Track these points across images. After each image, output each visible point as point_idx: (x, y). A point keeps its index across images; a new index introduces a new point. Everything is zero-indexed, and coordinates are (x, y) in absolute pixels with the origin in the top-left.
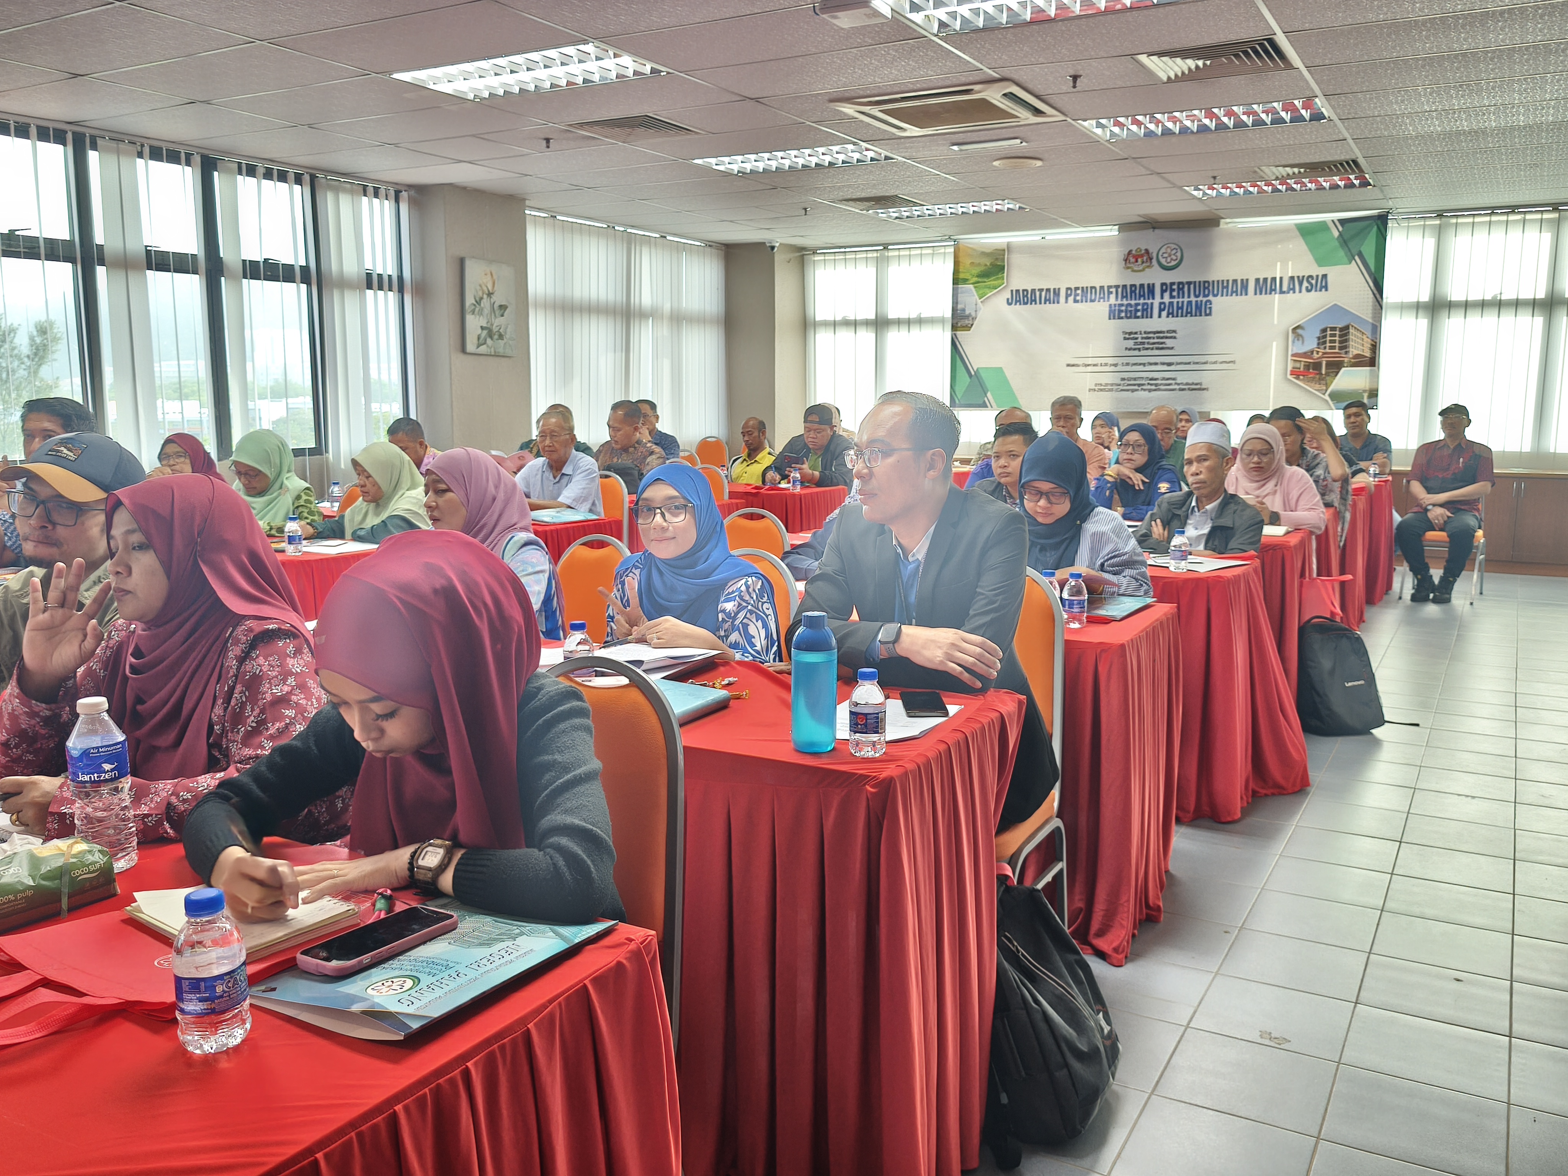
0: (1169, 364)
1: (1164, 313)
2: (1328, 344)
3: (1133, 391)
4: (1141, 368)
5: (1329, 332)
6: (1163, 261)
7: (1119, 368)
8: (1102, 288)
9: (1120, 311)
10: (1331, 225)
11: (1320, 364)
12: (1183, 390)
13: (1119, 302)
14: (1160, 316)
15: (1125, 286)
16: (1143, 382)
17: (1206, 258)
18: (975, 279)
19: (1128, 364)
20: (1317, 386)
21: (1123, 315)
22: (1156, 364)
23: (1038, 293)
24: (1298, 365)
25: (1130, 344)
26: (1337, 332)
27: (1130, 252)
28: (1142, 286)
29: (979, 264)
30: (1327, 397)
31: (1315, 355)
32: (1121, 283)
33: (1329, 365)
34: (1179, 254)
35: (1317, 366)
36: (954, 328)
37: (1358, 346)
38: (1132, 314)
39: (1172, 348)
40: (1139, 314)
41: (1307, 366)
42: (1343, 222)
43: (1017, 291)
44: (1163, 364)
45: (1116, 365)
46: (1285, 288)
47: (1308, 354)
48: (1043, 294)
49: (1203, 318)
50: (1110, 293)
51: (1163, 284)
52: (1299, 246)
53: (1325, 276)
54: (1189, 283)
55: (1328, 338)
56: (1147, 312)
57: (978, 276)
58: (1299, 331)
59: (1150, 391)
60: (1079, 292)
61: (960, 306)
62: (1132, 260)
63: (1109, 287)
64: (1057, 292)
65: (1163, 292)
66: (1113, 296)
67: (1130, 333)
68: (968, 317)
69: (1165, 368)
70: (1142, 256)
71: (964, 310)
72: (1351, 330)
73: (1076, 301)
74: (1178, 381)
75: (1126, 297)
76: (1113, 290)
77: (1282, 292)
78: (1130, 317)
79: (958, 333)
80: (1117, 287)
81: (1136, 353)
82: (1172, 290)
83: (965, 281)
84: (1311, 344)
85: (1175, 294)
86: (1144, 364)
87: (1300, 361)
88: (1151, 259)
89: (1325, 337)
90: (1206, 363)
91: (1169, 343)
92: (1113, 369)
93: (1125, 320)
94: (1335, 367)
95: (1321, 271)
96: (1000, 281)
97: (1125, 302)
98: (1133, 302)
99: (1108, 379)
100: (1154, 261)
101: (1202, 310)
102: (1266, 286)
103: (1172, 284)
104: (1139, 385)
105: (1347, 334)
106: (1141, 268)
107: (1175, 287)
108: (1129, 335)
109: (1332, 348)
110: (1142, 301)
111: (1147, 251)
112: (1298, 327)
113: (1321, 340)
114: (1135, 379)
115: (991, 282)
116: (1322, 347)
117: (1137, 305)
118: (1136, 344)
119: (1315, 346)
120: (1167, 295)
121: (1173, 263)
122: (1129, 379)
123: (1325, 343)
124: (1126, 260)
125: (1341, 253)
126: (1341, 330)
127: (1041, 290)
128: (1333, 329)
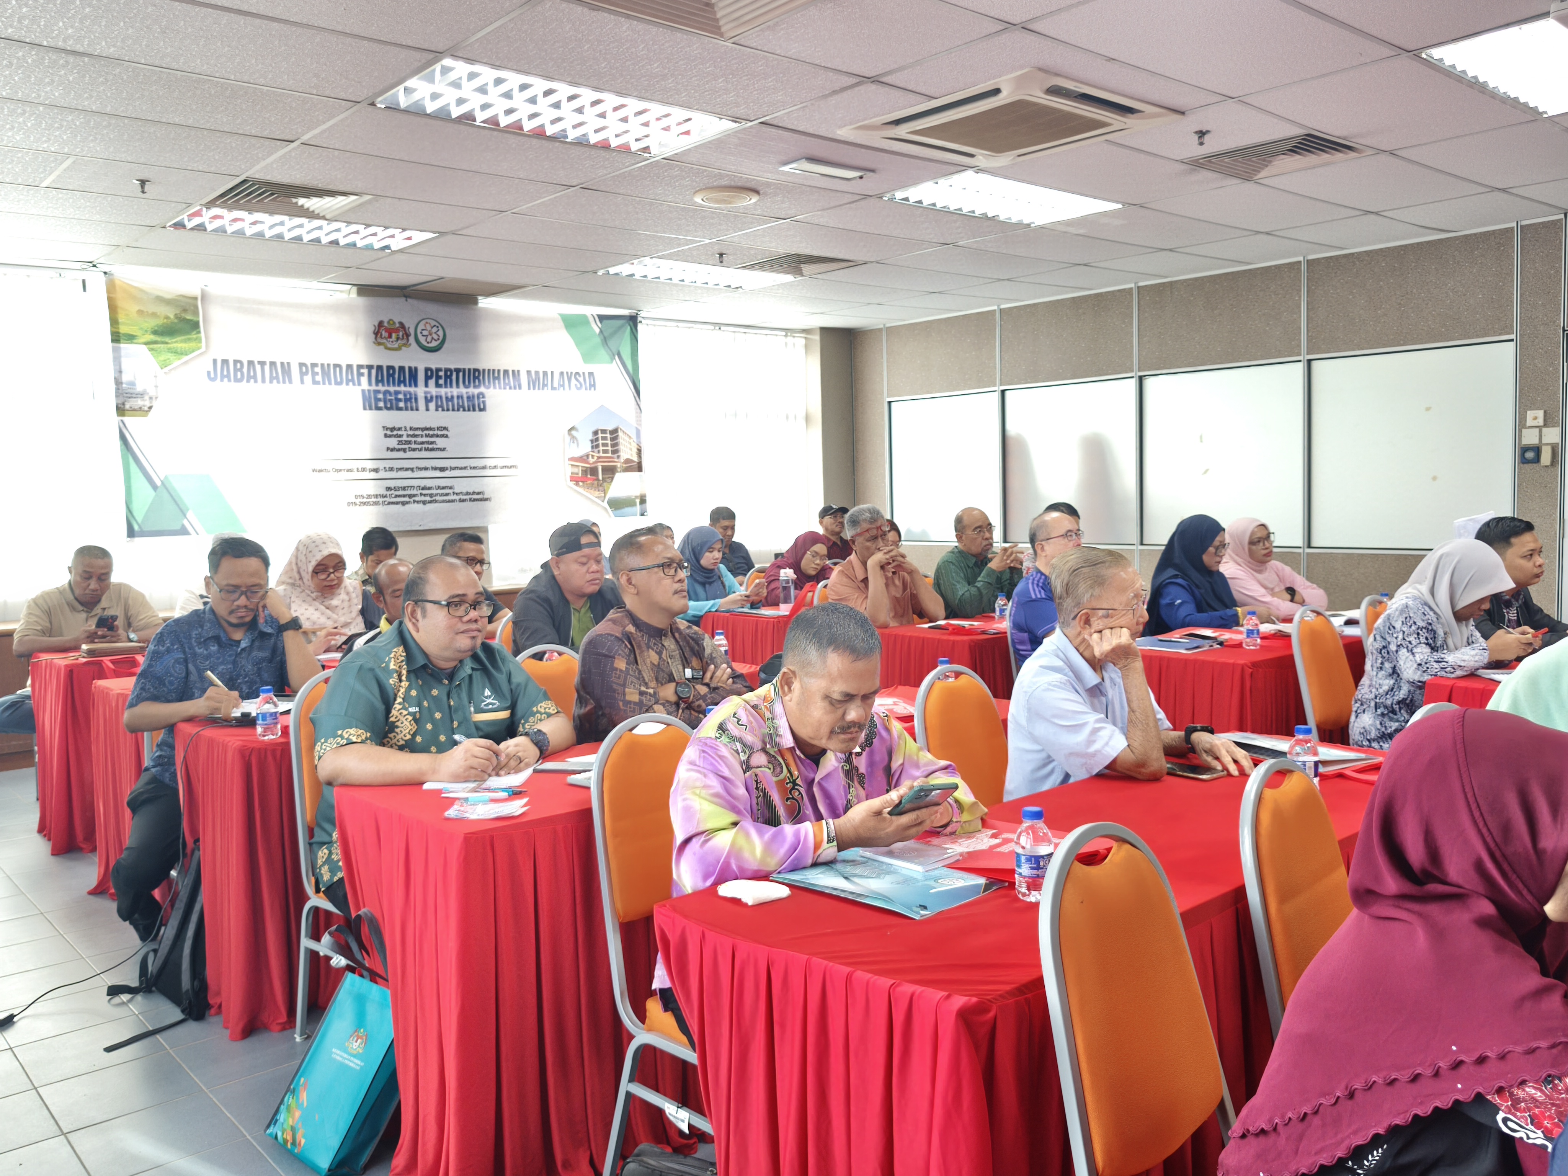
0: (442, 469)
1: (432, 405)
2: (601, 448)
3: (404, 504)
4: (409, 474)
5: (600, 435)
6: (422, 340)
7: (383, 475)
8: (349, 367)
9: (377, 400)
10: (591, 320)
11: (596, 469)
12: (464, 501)
13: (374, 387)
14: (427, 409)
15: (380, 368)
16: (414, 492)
17: (471, 340)
18: (152, 337)
19: (391, 469)
20: (597, 493)
21: (381, 404)
22: (426, 469)
23: (258, 368)
24: (576, 470)
25: (393, 442)
26: (608, 435)
27: (381, 324)
28: (402, 369)
29: (154, 315)
30: (605, 505)
31: (591, 460)
32: (375, 363)
33: (605, 470)
34: (441, 333)
35: (593, 471)
36: (121, 410)
37: (627, 452)
38: (392, 405)
39: (444, 449)
40: (402, 404)
41: (585, 471)
42: (602, 318)
43: (225, 362)
44: (435, 469)
45: (376, 470)
46: (556, 385)
47: (583, 459)
48: (267, 368)
49: (477, 413)
50: (360, 375)
51: (427, 370)
52: (563, 337)
53: (591, 374)
54: (458, 371)
55: (601, 442)
56: (410, 403)
57: (155, 332)
58: (574, 433)
59: (424, 503)
60: (318, 369)
61: (125, 378)
62: (385, 334)
63: (360, 367)
64: (286, 368)
65: (427, 378)
66: (364, 380)
67: (392, 429)
68: (141, 395)
69: (438, 474)
70: (397, 331)
71: (132, 384)
72: (620, 434)
73: (315, 382)
74: (456, 491)
75: (382, 381)
76: (365, 371)
77: (553, 388)
78: (390, 409)
79: (125, 419)
80: (370, 367)
81: (401, 454)
82: (438, 378)
83: (131, 338)
84: (585, 447)
85: (441, 382)
86: (412, 469)
87: (578, 466)
88: (408, 335)
89: (597, 440)
90: (484, 468)
91: (440, 442)
92: (373, 475)
93: (385, 412)
94: (610, 471)
95: (586, 368)
96: (193, 345)
97: (381, 388)
98: (392, 389)
99: (371, 488)
100: (412, 339)
101: (476, 405)
102: (538, 380)
103: (438, 370)
104: (410, 496)
105: (616, 438)
106: (396, 346)
107: (442, 374)
108: (391, 432)
109: (605, 452)
110: (402, 388)
111: (401, 324)
112: (572, 429)
113: (595, 443)
114: (404, 488)
115: (178, 343)
116: (596, 450)
117: (397, 393)
118: (400, 442)
119: (590, 449)
120: (432, 382)
121: (434, 344)
122: (396, 489)
123: (597, 446)
124: (377, 333)
125: (603, 353)
126: (612, 432)
127: (262, 364)
128: (604, 431)
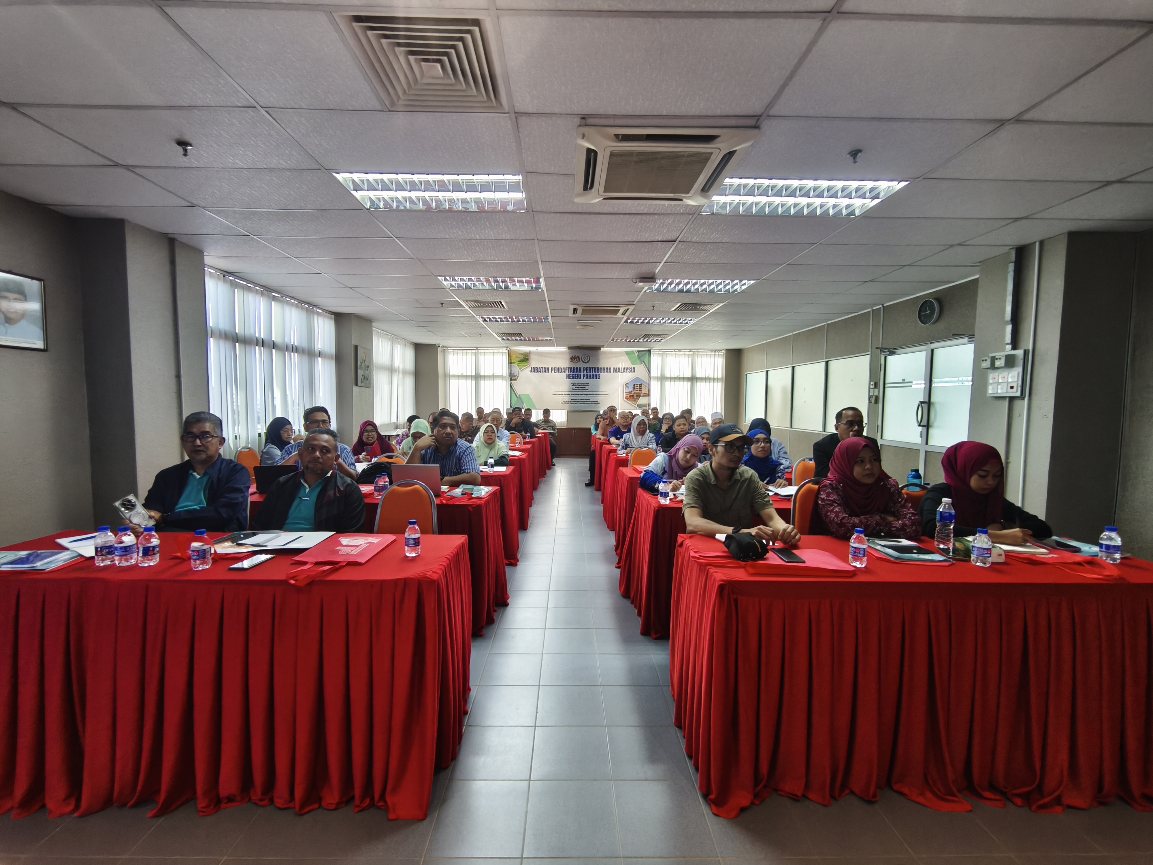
0: (587, 395)
1: (585, 378)
2: (636, 389)
3: (576, 403)
4: (578, 396)
5: (636, 386)
6: (583, 360)
7: (570, 396)
8: (564, 368)
9: (570, 376)
10: (635, 352)
11: (634, 395)
12: (592, 403)
13: (570, 373)
14: (583, 378)
15: (571, 368)
16: (579, 400)
17: (597, 360)
18: (518, 363)
19: (573, 394)
20: (633, 403)
21: (571, 377)
22: (583, 394)
23: (541, 369)
24: (627, 396)
25: (574, 387)
26: (638, 386)
27: (572, 357)
28: (577, 368)
29: (519, 357)
30: (636, 406)
31: (632, 393)
32: (570, 367)
33: (636, 396)
34: (589, 358)
35: (633, 396)
36: (511, 380)
37: (644, 390)
38: (574, 378)
39: (588, 389)
40: (576, 377)
41: (630, 396)
42: (638, 351)
43: (534, 368)
44: (585, 394)
45: (569, 395)
46: (622, 371)
47: (630, 392)
48: (543, 369)
49: (598, 379)
50: (566, 370)
51: (584, 368)
52: (626, 358)
53: (634, 368)
54: (592, 368)
55: (636, 388)
56: (579, 377)
57: (519, 362)
58: (627, 385)
59: (581, 403)
60: (556, 369)
61: (512, 372)
62: (573, 359)
63: (566, 368)
64: (548, 369)
65: (584, 370)
66: (567, 371)
67: (574, 384)
68: (515, 376)
69: (586, 396)
70: (577, 358)
71: (514, 373)
72: (642, 385)
73: (555, 372)
74: (590, 400)
75: (572, 371)
76: (567, 369)
77: (621, 372)
78: (574, 379)
79: (512, 382)
80: (569, 368)
81: (576, 390)
82: (587, 370)
83: (514, 363)
84: (631, 389)
85: (588, 371)
86: (579, 395)
87: (628, 394)
88: (580, 359)
90: (599, 394)
91: (587, 387)
92: (568, 396)
93: (572, 379)
94: (639, 396)
95: (633, 366)
96: (527, 364)
97: (571, 373)
98: (574, 373)
99: (567, 399)
100: (581, 360)
101: (597, 377)
102: (617, 370)
103: (587, 368)
104: (578, 402)
105: (641, 386)
106: (576, 362)
107: (588, 369)
108: (573, 385)
109: (637, 390)
110: (577, 373)
111: (578, 356)
112: (627, 384)
113: (634, 388)
114: (576, 399)
115: (523, 364)
116: (634, 390)
117: (575, 374)
118: (576, 387)
120: (585, 371)
121: (587, 361)
122: (574, 399)
124: (571, 359)
125: (638, 361)
126: (640, 385)
127: (542, 368)
128: (637, 385)
